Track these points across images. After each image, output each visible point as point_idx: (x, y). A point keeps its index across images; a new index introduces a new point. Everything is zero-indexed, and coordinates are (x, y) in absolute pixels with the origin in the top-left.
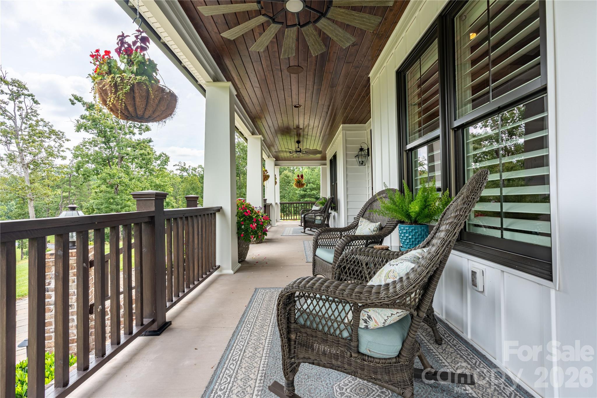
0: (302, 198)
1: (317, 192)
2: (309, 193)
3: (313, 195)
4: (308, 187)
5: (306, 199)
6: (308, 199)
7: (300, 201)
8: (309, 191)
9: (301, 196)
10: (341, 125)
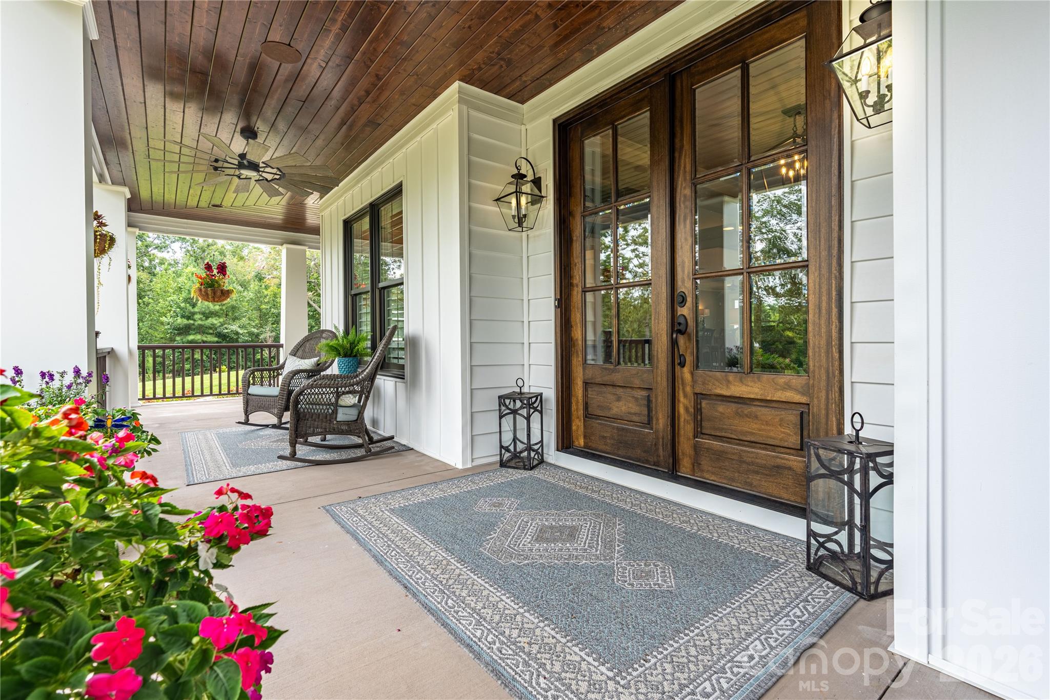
0: (179, 334)
1: (221, 320)
2: (200, 322)
3: (211, 328)
4: (196, 310)
5: (191, 337)
6: (198, 337)
7: (173, 340)
8: (201, 319)
9: (179, 329)
10: (456, 85)
